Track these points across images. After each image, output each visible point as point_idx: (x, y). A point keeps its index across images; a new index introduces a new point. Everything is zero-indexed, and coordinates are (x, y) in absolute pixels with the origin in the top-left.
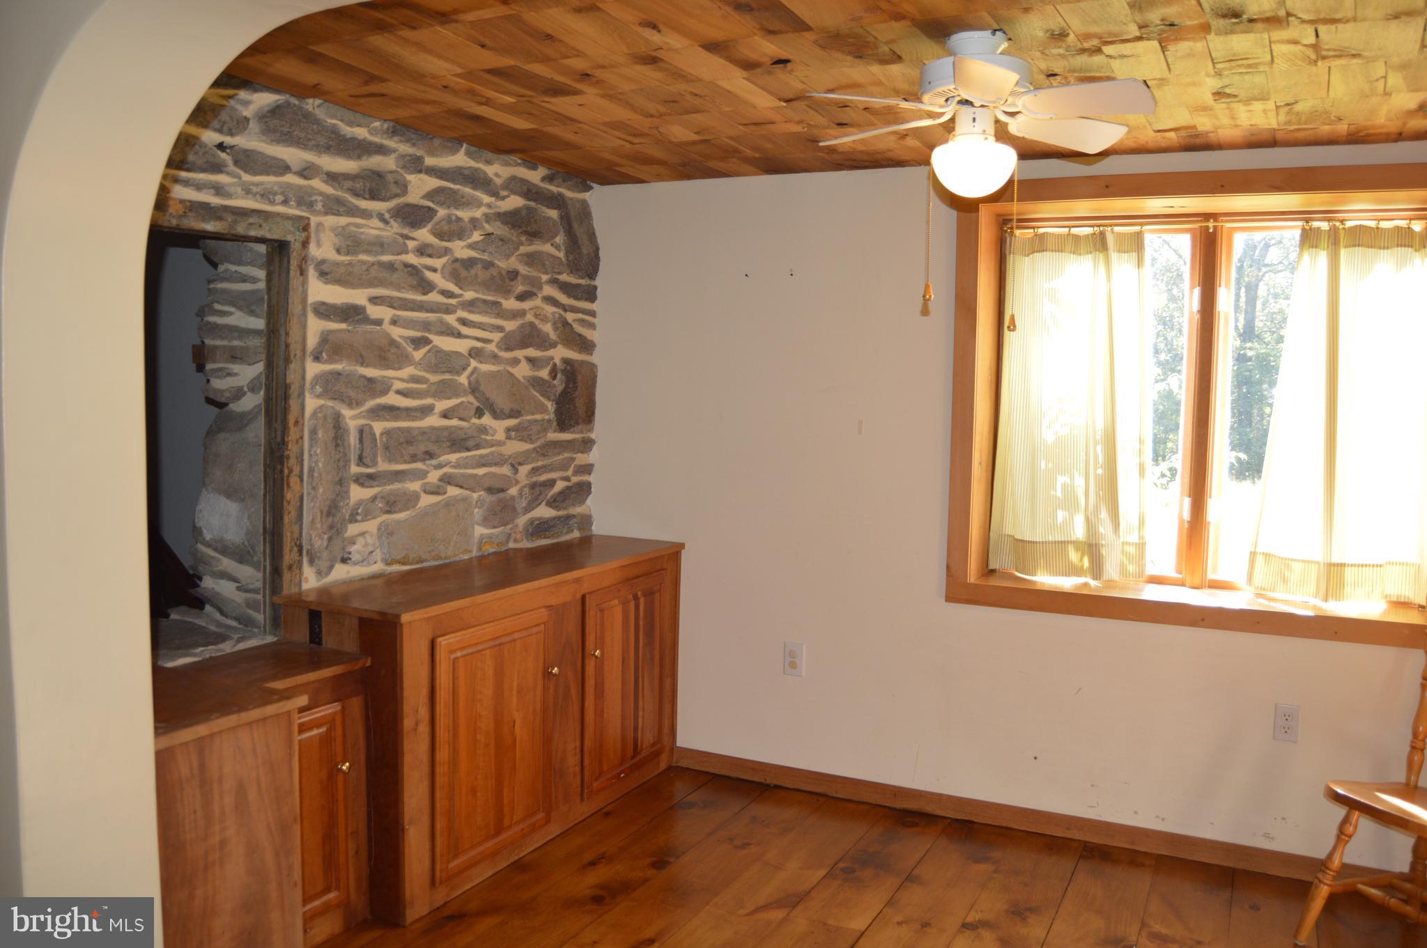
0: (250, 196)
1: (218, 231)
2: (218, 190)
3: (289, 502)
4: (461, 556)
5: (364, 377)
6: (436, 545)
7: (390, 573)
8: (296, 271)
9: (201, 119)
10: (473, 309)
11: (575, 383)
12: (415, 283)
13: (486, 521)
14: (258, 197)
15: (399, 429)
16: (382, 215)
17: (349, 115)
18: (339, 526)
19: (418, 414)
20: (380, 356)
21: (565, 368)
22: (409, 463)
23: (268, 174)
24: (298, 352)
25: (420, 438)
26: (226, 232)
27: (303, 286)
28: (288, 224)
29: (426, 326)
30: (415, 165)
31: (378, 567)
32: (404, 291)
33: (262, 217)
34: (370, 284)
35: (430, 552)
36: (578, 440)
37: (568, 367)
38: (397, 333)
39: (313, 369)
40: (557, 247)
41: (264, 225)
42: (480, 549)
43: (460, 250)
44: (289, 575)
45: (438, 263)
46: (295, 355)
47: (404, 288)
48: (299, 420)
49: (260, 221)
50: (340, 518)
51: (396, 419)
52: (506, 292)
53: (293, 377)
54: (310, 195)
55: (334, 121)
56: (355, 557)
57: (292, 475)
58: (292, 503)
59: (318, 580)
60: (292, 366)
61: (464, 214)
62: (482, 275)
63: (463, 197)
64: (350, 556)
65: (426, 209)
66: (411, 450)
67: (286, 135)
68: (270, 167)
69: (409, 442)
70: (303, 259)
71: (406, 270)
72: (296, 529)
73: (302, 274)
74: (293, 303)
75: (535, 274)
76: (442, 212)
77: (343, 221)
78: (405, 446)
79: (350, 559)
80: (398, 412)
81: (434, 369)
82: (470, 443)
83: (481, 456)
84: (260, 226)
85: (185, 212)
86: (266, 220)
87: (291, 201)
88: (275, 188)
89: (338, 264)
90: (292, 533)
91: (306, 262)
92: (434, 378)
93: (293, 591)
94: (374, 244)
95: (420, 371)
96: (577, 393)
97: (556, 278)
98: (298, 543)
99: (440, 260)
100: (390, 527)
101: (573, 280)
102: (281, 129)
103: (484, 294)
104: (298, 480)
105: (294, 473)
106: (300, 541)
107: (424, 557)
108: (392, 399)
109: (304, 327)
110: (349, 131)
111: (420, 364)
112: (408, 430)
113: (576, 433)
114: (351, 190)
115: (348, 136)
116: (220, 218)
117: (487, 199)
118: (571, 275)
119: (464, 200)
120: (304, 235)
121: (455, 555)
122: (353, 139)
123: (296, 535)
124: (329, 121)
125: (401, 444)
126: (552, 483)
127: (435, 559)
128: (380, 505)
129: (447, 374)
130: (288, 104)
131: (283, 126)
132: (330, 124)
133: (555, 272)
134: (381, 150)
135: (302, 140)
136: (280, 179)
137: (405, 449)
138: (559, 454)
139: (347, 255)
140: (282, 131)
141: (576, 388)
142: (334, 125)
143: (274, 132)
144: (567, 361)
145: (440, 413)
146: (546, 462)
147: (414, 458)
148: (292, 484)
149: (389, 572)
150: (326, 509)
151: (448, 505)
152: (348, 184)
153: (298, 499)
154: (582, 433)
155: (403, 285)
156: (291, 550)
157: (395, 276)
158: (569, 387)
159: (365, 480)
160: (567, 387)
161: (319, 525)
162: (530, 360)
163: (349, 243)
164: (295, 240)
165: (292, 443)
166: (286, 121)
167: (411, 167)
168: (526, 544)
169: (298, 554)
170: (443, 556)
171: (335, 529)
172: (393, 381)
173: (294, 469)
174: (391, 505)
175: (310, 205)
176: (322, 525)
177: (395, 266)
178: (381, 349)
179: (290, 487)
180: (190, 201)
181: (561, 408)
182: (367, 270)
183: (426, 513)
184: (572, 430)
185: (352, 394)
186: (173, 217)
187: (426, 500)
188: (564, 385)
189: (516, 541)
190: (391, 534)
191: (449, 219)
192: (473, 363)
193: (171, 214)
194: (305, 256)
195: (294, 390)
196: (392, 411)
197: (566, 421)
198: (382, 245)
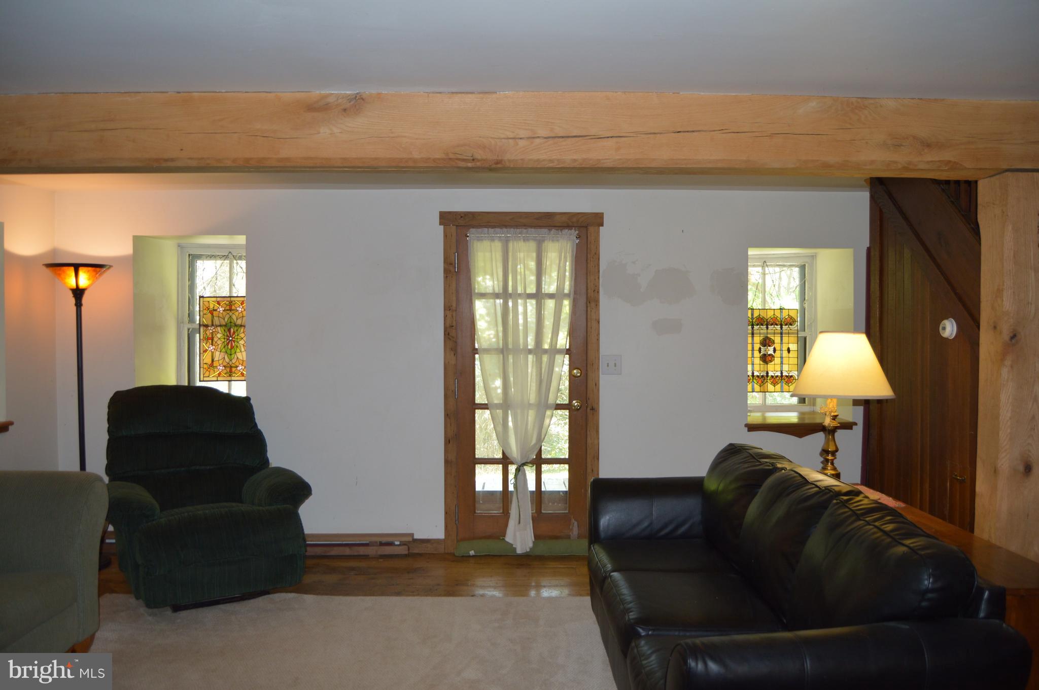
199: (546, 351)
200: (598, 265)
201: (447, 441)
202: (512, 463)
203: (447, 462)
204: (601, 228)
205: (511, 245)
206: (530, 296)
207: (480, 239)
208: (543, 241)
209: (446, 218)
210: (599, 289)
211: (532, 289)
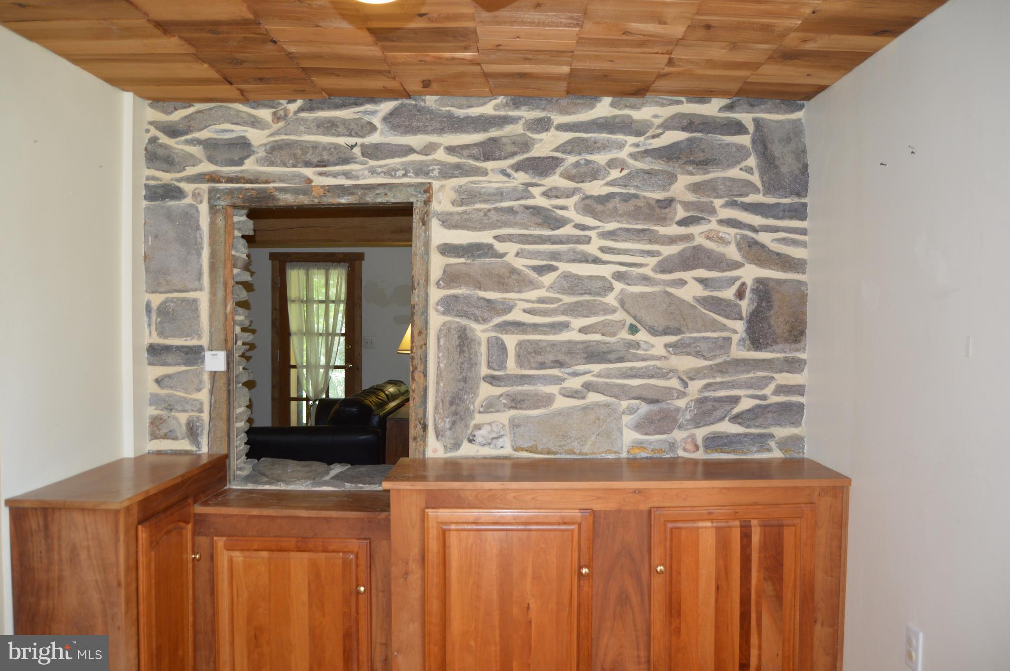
0: (375, 175)
1: (351, 202)
2: (347, 175)
3: (414, 391)
4: (603, 455)
5: (483, 298)
6: (569, 441)
7: (517, 458)
8: (419, 222)
9: (334, 131)
10: (616, 238)
11: (768, 302)
12: (540, 221)
13: (638, 427)
14: (382, 174)
15: (528, 341)
16: (505, 170)
17: (463, 101)
18: (462, 413)
19: (548, 329)
20: (499, 282)
21: (757, 288)
22: (536, 369)
23: (393, 157)
24: (422, 282)
25: (548, 349)
26: (357, 202)
27: (425, 233)
28: (411, 190)
29: (555, 256)
30: (542, 125)
31: (508, 451)
32: (532, 228)
33: (387, 188)
34: (493, 226)
35: (561, 446)
36: (778, 359)
37: (761, 286)
38: (520, 263)
39: (436, 294)
40: (749, 170)
41: (389, 194)
42: (628, 452)
43: (596, 188)
44: (414, 444)
45: (570, 202)
46: (418, 284)
47: (531, 226)
48: (422, 331)
49: (386, 191)
50: (463, 408)
51: (525, 332)
52: (663, 220)
53: (416, 300)
54: (428, 166)
55: (448, 108)
56: (479, 439)
57: (416, 371)
58: (416, 392)
59: (445, 453)
60: (416, 292)
61: (601, 158)
62: (622, 207)
63: (595, 143)
64: (474, 438)
65: (551, 159)
66: (540, 359)
67: (408, 127)
68: (395, 152)
69: (537, 352)
70: (425, 213)
71: (527, 211)
72: (421, 411)
73: (424, 224)
74: (416, 246)
75: (704, 199)
76: (571, 159)
77: (463, 181)
78: (534, 355)
79: (475, 441)
80: (524, 327)
81: (570, 291)
82: (612, 356)
83: (631, 369)
84: (386, 194)
85: (324, 193)
86: (390, 190)
87: (410, 173)
88: (398, 167)
89: (451, 214)
90: (417, 414)
91: (427, 216)
92: (568, 299)
93: (417, 457)
94: (495, 195)
95: (554, 293)
96: (772, 312)
97: (734, 201)
98: (422, 422)
99: (571, 199)
100: (516, 420)
101: (771, 200)
102: (403, 124)
103: (628, 223)
104: (422, 375)
105: (418, 370)
106: (424, 420)
107: (554, 449)
108: (516, 315)
109: (427, 263)
110: (461, 113)
111: (552, 288)
112: (537, 342)
113: (777, 352)
114: (471, 156)
115: (462, 117)
116: (352, 194)
117: (632, 140)
118: (768, 195)
119: (599, 145)
120: (425, 196)
121: (594, 453)
122: (468, 117)
123: (421, 415)
124: (443, 109)
125: (530, 353)
126: (736, 400)
127: (567, 453)
128: (504, 401)
129: (586, 295)
130: (402, 105)
131: (404, 122)
132: (446, 111)
133: (733, 195)
134: (505, 121)
135: (420, 128)
136: (404, 159)
137: (533, 357)
138: (748, 372)
139: (461, 206)
140: (405, 125)
141: (770, 307)
142: (449, 111)
143: (400, 127)
144: (759, 281)
145: (578, 329)
146: (727, 378)
147: (542, 366)
148: (416, 378)
149: (516, 456)
150: (448, 399)
151: (585, 408)
152: (466, 152)
153: (421, 389)
154: (785, 352)
155: (530, 224)
156: (416, 426)
157: (518, 217)
158: (761, 306)
159: (492, 380)
160: (759, 306)
161: (441, 411)
162: (702, 281)
163: (463, 197)
164: (417, 200)
165: (416, 347)
166: (405, 118)
167: (537, 127)
168: (700, 455)
169: (422, 430)
170: (577, 451)
171: (459, 416)
172: (516, 301)
173: (419, 367)
174: (516, 402)
175: (427, 174)
176: (443, 411)
177: (514, 209)
178: (499, 276)
179: (415, 380)
180: (328, 186)
181: (753, 327)
182: (485, 215)
183: (560, 413)
184: (770, 349)
185: (478, 312)
186: (316, 198)
187: (561, 403)
188: (755, 304)
189: (685, 450)
190: (518, 426)
191: (577, 164)
192: (618, 286)
193: (314, 196)
194: (427, 211)
195: (418, 310)
196: (519, 326)
197: (761, 340)
198: (502, 194)
199: (330, 334)
200: (361, 284)
201: (273, 387)
202: (310, 400)
203: (273, 399)
204: (363, 261)
205: (310, 271)
206: (321, 302)
207: (292, 268)
208: (329, 269)
209: (273, 256)
210: (361, 297)
211: (322, 297)
